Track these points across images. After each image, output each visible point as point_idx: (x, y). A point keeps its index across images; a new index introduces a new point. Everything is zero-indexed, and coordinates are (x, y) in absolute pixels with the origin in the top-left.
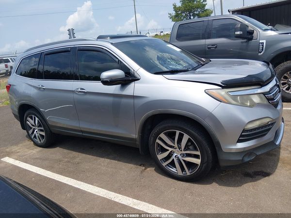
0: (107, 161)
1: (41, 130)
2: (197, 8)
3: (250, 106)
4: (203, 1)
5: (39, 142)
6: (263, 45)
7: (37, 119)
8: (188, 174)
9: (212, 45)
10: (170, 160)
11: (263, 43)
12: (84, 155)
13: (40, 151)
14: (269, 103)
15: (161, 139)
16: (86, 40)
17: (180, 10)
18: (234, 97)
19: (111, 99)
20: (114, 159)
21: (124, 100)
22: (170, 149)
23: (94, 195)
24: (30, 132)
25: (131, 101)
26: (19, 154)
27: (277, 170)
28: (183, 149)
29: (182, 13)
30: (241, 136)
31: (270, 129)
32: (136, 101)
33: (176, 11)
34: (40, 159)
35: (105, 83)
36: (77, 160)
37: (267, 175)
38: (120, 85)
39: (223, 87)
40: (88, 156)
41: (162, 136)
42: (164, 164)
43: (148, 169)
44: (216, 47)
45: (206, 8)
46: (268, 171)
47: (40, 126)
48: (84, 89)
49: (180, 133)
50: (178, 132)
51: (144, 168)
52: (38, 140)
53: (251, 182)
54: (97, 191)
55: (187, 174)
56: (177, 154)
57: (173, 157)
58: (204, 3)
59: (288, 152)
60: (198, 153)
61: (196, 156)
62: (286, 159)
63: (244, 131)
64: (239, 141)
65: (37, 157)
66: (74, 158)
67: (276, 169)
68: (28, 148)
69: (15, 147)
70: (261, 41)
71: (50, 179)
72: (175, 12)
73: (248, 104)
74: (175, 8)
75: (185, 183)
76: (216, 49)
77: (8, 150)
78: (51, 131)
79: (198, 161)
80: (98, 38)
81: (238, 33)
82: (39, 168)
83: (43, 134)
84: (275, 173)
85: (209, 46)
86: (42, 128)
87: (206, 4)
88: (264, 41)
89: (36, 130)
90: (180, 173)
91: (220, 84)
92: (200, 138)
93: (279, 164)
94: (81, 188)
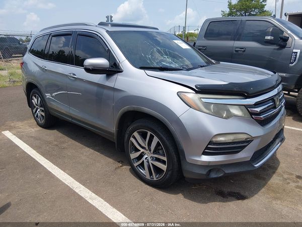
0: (92, 151)
1: (43, 111)
2: (255, 8)
3: (225, 118)
4: (263, 1)
5: (40, 122)
6: (296, 55)
7: (39, 99)
8: (155, 179)
9: (241, 48)
10: (141, 161)
11: (297, 53)
12: (73, 142)
13: (39, 131)
14: (252, 117)
15: (134, 138)
16: (87, 25)
17: (235, 8)
18: (207, 105)
19: (95, 88)
20: (98, 151)
21: (106, 92)
22: (142, 150)
23: (60, 181)
24: (34, 111)
25: (111, 93)
26: (19, 130)
27: (256, 196)
28: (152, 152)
29: (237, 11)
30: (207, 148)
31: (245, 147)
32: (116, 94)
33: (230, 9)
34: (35, 138)
35: (88, 70)
36: (65, 145)
37: (243, 198)
38: (105, 75)
39: (197, 92)
40: (77, 143)
41: (136, 134)
42: (136, 164)
43: (124, 167)
44: (244, 51)
45: (265, 9)
46: (247, 194)
47: (41, 106)
48: (75, 75)
49: (151, 135)
50: (149, 133)
51: (121, 165)
52: (39, 120)
53: (220, 201)
54: (65, 178)
55: (153, 179)
56: (148, 156)
57: (144, 158)
58: (264, 3)
59: (281, 178)
60: (165, 159)
61: (164, 162)
62: (274, 186)
63: (211, 143)
64: (205, 153)
65: (33, 135)
66: (63, 142)
67: (256, 194)
68: (30, 126)
69: (20, 123)
70: (294, 51)
71: (32, 158)
72: (228, 10)
73: (224, 115)
74: (230, 5)
75: (151, 188)
76: (245, 53)
77: (12, 124)
78: (49, 113)
79: (164, 167)
80: (99, 24)
81: (269, 38)
82: (28, 146)
83: (43, 114)
84: (253, 198)
85: (237, 49)
86: (43, 109)
87: (266, 5)
88: (299, 51)
89: (39, 110)
90: (148, 177)
91: (194, 88)
92: (167, 143)
93: (263, 190)
94: (53, 173)
